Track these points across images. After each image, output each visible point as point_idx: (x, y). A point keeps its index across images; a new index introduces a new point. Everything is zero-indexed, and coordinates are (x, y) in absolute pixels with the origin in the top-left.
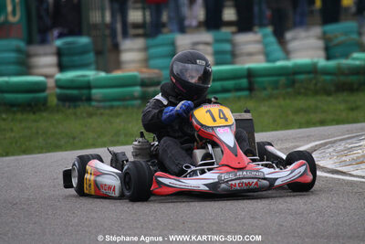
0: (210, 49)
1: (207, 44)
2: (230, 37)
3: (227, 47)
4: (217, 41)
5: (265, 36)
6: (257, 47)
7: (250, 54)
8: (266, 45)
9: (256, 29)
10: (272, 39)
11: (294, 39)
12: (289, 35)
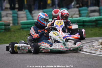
0: (11, 16)
1: (10, 14)
2: (16, 12)
3: (16, 15)
4: (13, 13)
5: (26, 12)
6: (24, 15)
7: (22, 17)
8: (27, 15)
9: (24, 10)
10: (28, 13)
11: (35, 13)
12: (33, 12)
